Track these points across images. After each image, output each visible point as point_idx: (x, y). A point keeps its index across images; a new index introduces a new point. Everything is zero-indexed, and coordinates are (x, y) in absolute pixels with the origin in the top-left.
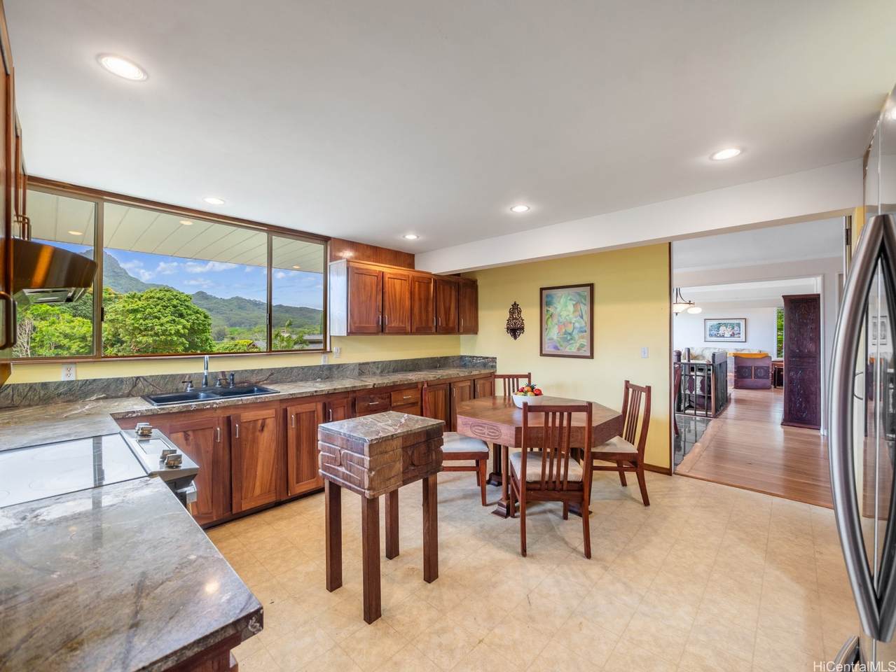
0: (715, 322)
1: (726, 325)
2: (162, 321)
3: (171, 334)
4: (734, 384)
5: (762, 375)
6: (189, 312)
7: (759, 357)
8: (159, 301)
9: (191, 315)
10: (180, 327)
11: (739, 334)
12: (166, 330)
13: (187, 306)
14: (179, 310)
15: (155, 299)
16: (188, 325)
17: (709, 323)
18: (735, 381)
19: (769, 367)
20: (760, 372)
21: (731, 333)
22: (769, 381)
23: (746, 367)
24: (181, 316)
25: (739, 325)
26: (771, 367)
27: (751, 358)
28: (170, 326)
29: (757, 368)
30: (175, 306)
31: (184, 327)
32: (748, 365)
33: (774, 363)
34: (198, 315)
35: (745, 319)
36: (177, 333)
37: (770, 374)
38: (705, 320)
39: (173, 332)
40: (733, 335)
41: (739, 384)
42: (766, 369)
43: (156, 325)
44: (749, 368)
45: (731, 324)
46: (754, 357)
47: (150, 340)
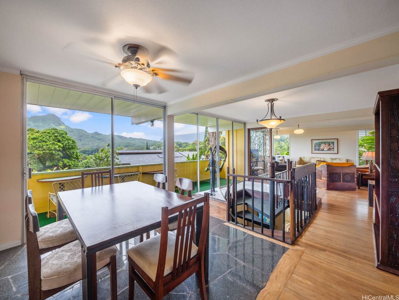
0: (318, 141)
1: (325, 143)
2: (47, 143)
3: (51, 150)
4: (326, 186)
5: (349, 179)
6: (64, 140)
7: (347, 165)
8: (48, 134)
9: (65, 141)
10: (57, 147)
11: (334, 149)
12: (49, 148)
13: (63, 137)
14: (57, 138)
15: (47, 133)
16: (62, 146)
17: (314, 142)
18: (327, 184)
19: (354, 173)
20: (348, 177)
21: (328, 148)
22: (354, 184)
23: (337, 174)
24: (59, 141)
25: (333, 143)
26: (356, 173)
27: (341, 166)
28: (51, 146)
29: (345, 174)
30: (56, 136)
31: (59, 147)
32: (338, 172)
33: (358, 170)
34: (69, 141)
35: (337, 139)
36: (55, 149)
37: (355, 179)
38: (312, 140)
39: (53, 149)
40: (329, 149)
41: (331, 187)
42: (352, 175)
43: (44, 145)
44: (339, 174)
45: (328, 142)
46: (342, 165)
47: (41, 152)
